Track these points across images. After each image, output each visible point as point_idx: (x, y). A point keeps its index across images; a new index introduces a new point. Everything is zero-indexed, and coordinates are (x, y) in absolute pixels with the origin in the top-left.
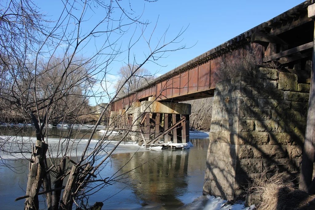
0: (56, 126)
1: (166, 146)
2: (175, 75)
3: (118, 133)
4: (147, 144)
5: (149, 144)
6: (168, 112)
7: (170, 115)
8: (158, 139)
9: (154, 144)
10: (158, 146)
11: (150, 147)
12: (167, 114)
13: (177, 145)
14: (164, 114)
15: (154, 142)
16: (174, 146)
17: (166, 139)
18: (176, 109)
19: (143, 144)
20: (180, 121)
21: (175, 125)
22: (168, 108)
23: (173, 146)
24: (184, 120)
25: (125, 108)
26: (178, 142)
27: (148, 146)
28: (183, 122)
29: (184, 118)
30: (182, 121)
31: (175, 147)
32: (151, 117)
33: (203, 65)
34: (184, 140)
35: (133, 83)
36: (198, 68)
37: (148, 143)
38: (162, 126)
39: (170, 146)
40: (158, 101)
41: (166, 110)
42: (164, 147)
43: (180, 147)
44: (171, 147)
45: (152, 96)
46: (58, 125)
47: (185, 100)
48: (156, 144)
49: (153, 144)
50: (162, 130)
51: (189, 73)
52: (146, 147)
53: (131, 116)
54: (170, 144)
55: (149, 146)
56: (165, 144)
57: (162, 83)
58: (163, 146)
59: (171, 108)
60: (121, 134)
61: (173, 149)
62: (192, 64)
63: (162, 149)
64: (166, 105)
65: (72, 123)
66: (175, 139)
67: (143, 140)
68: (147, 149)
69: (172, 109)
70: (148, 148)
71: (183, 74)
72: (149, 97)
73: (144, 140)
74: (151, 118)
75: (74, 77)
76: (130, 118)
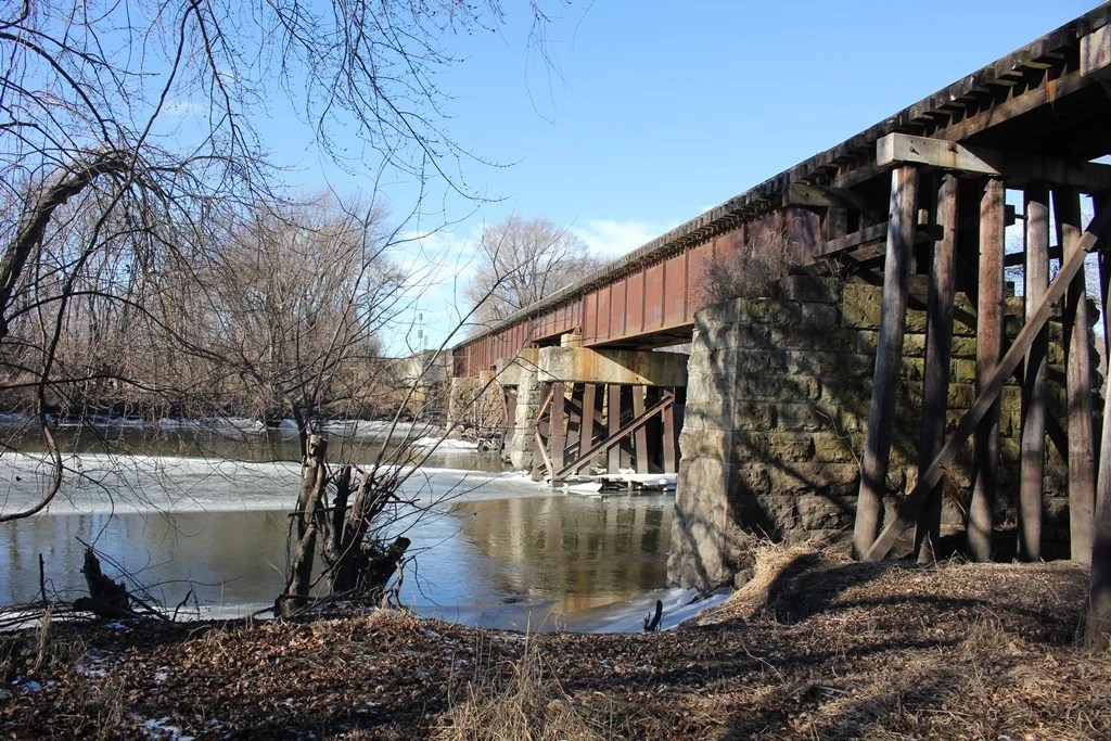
0: (277, 425)
1: (612, 483)
2: (633, 272)
3: (476, 445)
4: (558, 477)
5: (562, 476)
6: (619, 381)
7: (627, 390)
8: (588, 462)
9: (577, 477)
10: (591, 481)
11: (566, 485)
12: (618, 387)
13: (646, 478)
14: (609, 384)
15: (579, 469)
16: (638, 481)
17: (614, 461)
18: (645, 368)
19: (547, 478)
20: (657, 406)
21: (641, 417)
22: (619, 367)
23: (634, 483)
24: (668, 403)
25: (495, 368)
26: (651, 471)
27: (559, 482)
28: (666, 408)
29: (669, 398)
30: (662, 407)
31: (641, 484)
32: (568, 396)
33: (697, 248)
34: (669, 464)
35: (527, 282)
36: (687, 256)
37: (558, 474)
38: (604, 422)
39: (626, 484)
40: (589, 347)
41: (615, 372)
42: (609, 487)
43: (656, 484)
44: (630, 484)
45: (570, 332)
46: (283, 424)
47: (668, 343)
48: (585, 474)
49: (572, 477)
50: (601, 433)
51: (664, 267)
52: (554, 486)
53: (513, 391)
54: (628, 475)
55: (563, 480)
56: (612, 477)
57: (600, 292)
58: (605, 482)
59: (629, 368)
60: (486, 449)
61: (634, 490)
62: (672, 246)
63: (601, 491)
64: (614, 358)
65: (329, 417)
66: (643, 463)
67: (544, 467)
68: (555, 491)
69: (633, 370)
70: (558, 489)
71: (651, 271)
72: (563, 333)
73: (548, 465)
74: (569, 398)
75: (332, 267)
76: (510, 400)
